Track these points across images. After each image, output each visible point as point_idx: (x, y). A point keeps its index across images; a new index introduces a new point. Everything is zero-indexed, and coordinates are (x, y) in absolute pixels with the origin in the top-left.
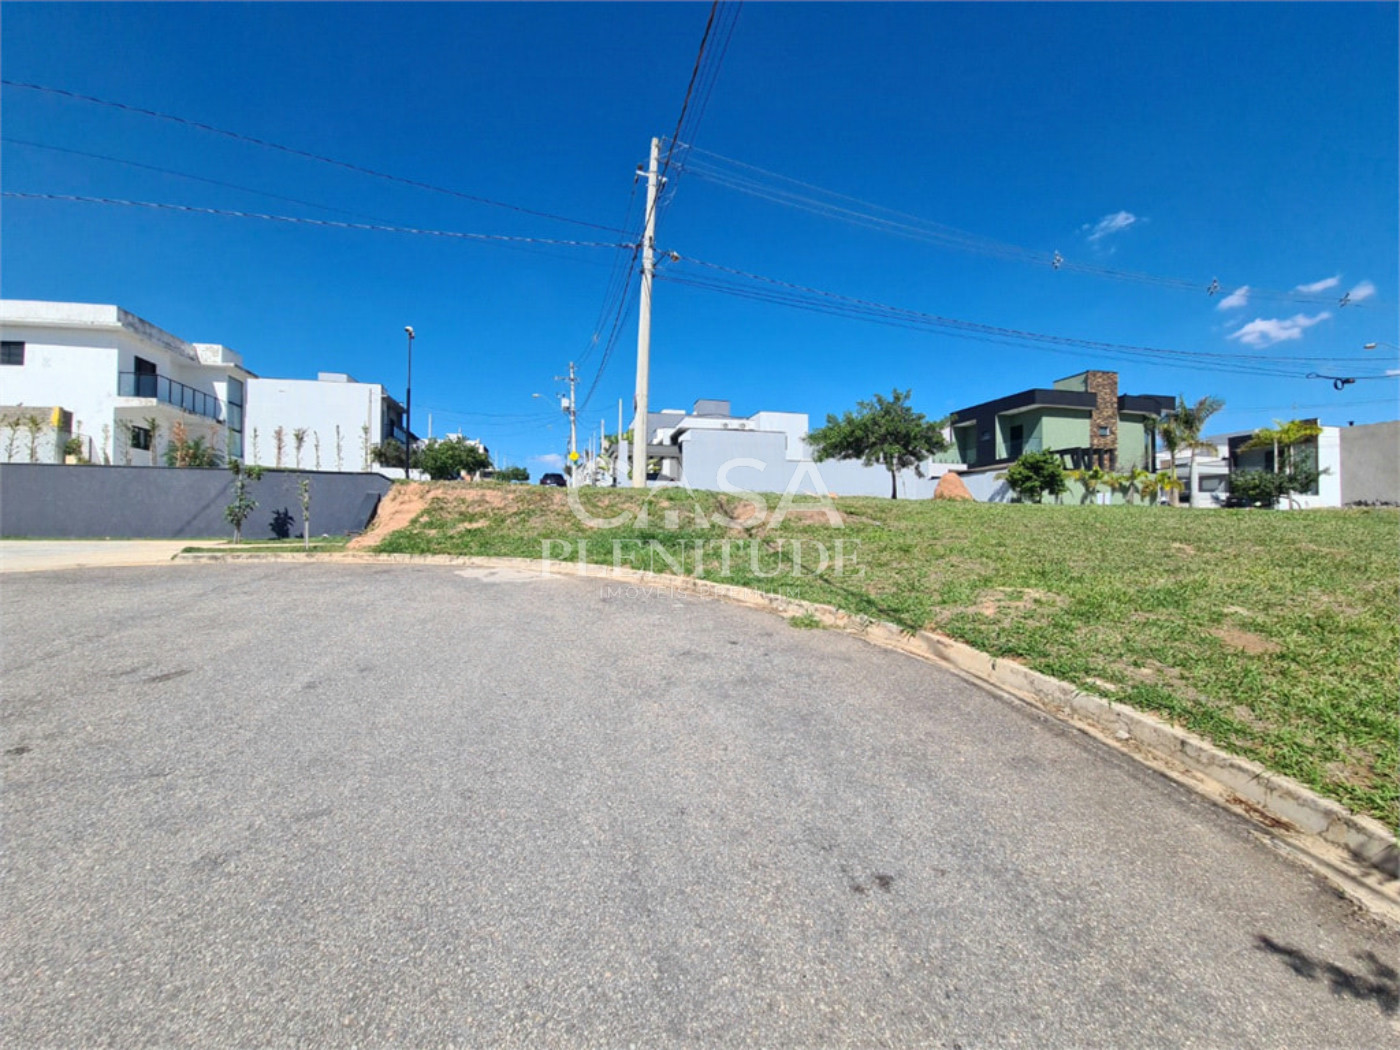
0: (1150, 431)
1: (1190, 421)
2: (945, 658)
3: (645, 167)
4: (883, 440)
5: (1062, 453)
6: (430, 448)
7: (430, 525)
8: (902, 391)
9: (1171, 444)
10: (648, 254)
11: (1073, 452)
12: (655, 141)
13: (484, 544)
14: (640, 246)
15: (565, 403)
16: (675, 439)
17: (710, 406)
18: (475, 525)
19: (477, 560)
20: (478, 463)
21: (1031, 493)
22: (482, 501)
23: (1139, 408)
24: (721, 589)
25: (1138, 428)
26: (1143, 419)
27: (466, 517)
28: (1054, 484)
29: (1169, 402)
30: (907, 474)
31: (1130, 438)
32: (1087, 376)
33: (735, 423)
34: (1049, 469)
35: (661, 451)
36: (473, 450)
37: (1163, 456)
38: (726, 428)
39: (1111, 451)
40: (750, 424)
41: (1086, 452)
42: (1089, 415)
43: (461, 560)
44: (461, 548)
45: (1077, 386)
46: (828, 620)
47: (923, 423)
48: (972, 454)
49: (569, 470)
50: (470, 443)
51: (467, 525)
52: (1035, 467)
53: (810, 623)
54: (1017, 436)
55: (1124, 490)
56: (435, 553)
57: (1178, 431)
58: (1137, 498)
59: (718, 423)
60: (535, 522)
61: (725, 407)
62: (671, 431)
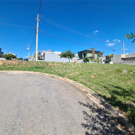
0: (98, 55)
1: (102, 54)
2: (66, 80)
3: (37, 18)
4: (68, 55)
5: (89, 57)
6: (6, 55)
7: (3, 66)
8: (70, 50)
9: (100, 57)
10: (37, 30)
11: (90, 57)
12: (38, 15)
13: (12, 69)
14: (36, 29)
15: (28, 49)
16: (44, 54)
17: (49, 50)
18: (11, 66)
19: (10, 71)
20: (14, 57)
21: (86, 62)
22: (12, 63)
23: (97, 52)
24: (44, 74)
25: (97, 55)
26: (97, 54)
27: (9, 65)
28: (88, 61)
29: (100, 52)
30: (71, 60)
31: (96, 56)
32: (92, 49)
33: (52, 53)
34: (87, 59)
35: (42, 56)
36: (13, 55)
37: (99, 58)
38: (51, 53)
39: (94, 57)
40: (54, 53)
41: (91, 57)
42: (92, 53)
43: (8, 71)
44: (8, 69)
45: (91, 50)
46: (55, 77)
47: (72, 54)
48: (80, 57)
49: (29, 58)
50: (13, 54)
51: (9, 66)
52: (86, 59)
53: (53, 77)
54: (85, 55)
55: (95, 61)
56: (3, 70)
57: (100, 55)
58: (96, 62)
59: (50, 53)
60: (20, 66)
61: (51, 50)
62: (44, 53)
